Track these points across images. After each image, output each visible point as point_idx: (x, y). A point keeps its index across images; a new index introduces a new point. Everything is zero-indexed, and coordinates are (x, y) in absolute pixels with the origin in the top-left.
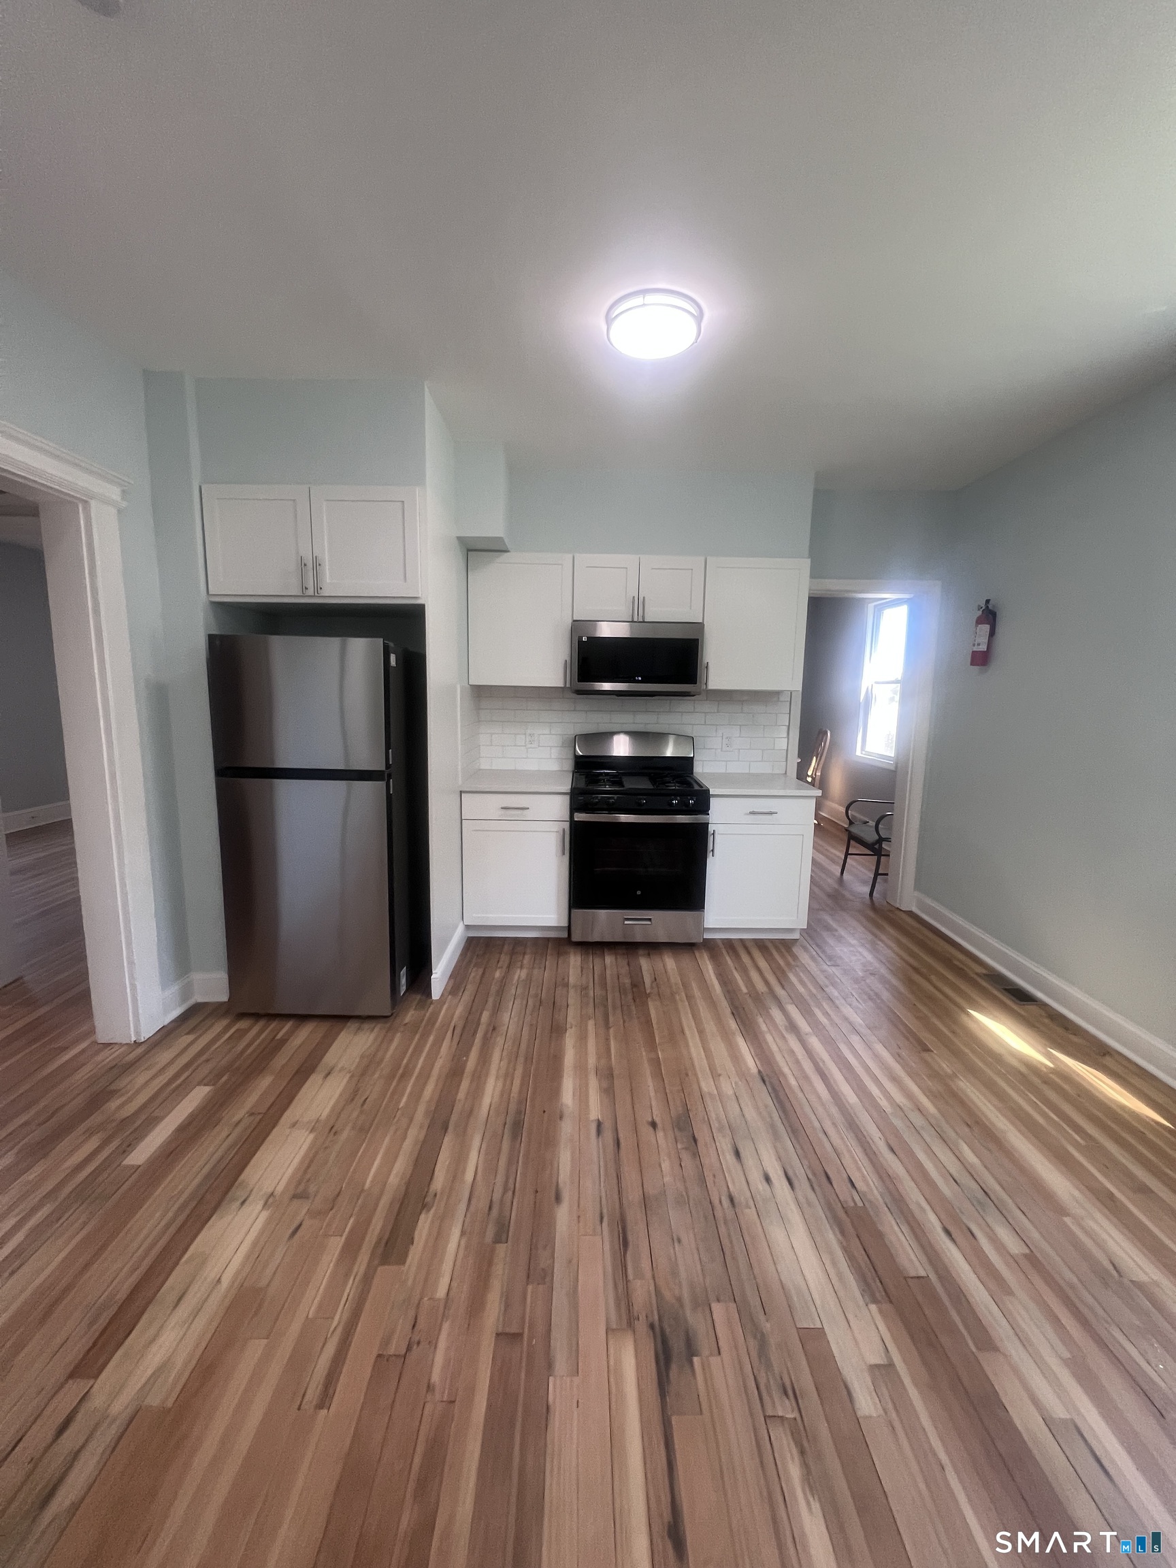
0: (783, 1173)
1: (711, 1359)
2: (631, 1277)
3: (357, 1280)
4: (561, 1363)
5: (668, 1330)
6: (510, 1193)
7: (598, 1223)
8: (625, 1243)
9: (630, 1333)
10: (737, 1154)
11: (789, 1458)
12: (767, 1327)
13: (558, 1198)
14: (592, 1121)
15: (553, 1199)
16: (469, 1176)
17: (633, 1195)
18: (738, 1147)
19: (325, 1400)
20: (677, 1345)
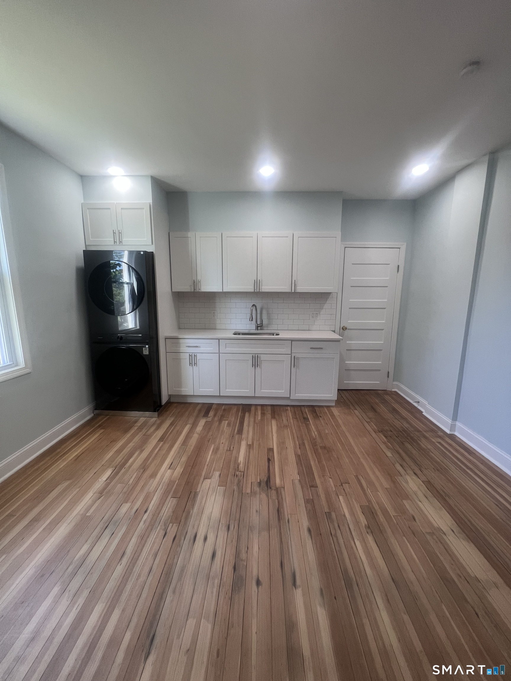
0: (196, 542)
1: (255, 481)
2: (277, 501)
3: (373, 501)
4: (297, 482)
5: (266, 487)
6: (333, 534)
7: (290, 519)
8: (278, 511)
9: (277, 487)
10: (214, 555)
11: (241, 467)
12: (235, 488)
13: (309, 530)
14: (300, 586)
15: (312, 530)
16: (358, 543)
17: (274, 531)
18: (211, 560)
19: (357, 477)
20: (263, 484)
